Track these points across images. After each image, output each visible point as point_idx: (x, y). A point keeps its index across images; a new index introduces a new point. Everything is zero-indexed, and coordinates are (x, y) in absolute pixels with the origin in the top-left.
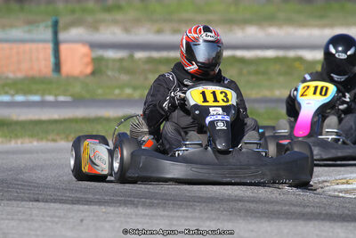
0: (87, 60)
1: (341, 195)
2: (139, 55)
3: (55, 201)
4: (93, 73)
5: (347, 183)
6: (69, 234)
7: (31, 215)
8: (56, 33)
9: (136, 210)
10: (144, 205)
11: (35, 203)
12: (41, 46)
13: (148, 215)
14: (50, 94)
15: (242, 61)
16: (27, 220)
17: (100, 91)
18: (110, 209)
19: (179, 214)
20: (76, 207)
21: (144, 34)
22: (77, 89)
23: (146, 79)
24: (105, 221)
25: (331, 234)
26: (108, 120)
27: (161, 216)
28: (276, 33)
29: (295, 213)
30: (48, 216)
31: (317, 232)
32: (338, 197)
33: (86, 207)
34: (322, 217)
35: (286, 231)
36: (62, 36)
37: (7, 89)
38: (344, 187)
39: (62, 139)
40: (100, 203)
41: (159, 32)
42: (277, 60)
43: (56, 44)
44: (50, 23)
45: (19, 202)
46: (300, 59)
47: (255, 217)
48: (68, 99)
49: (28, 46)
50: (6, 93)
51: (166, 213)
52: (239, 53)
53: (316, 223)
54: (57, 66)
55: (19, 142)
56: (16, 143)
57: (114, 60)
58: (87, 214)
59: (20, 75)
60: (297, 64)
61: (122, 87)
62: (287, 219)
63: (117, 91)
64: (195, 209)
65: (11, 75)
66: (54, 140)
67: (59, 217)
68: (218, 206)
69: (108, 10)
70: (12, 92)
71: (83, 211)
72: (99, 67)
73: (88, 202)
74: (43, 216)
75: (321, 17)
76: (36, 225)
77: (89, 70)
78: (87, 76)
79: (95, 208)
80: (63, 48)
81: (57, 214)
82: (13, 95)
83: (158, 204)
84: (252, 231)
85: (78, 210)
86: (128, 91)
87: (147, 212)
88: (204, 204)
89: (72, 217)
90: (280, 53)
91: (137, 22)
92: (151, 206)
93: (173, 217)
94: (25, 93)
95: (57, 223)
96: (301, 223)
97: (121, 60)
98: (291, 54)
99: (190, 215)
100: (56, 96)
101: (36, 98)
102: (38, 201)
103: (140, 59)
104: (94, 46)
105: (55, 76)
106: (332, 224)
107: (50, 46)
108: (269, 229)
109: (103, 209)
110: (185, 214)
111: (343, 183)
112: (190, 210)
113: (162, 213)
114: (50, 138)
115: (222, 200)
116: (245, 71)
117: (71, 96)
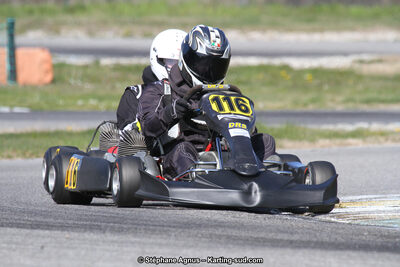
0: (47, 66)
1: (333, 219)
2: (106, 61)
3: (11, 225)
4: (53, 81)
5: (340, 207)
6: (29, 262)
8: (11, 36)
9: (103, 235)
10: (113, 230)
13: (116, 242)
14: (5, 105)
17: (61, 102)
18: (74, 235)
19: (151, 240)
20: (36, 232)
21: (110, 39)
22: (36, 99)
23: (113, 88)
24: (68, 247)
25: (322, 264)
26: (70, 134)
27: (132, 243)
28: (259, 38)
29: (281, 240)
30: (4, 243)
31: (307, 262)
32: (330, 222)
33: (47, 232)
34: (312, 245)
36: (19, 40)
39: (18, 156)
40: (63, 227)
41: (128, 35)
42: (261, 68)
43: (12, 48)
44: (5, 25)
46: (286, 68)
47: (238, 244)
48: (25, 110)
51: (138, 239)
54: (13, 74)
57: (78, 67)
58: (48, 240)
60: (283, 73)
61: (86, 97)
63: (80, 102)
64: (170, 236)
66: (9, 157)
67: (17, 243)
68: (196, 232)
69: (71, 10)
71: (43, 237)
72: (59, 74)
73: (49, 227)
75: (310, 21)
77: (48, 78)
78: (46, 85)
79: (57, 233)
80: (20, 53)
81: (15, 240)
83: (128, 229)
85: (38, 236)
86: (93, 102)
87: (116, 238)
88: (180, 230)
89: (32, 244)
90: (265, 61)
91: (104, 24)
92: (120, 231)
93: (145, 244)
95: (14, 250)
96: (289, 251)
97: (86, 67)
98: (277, 62)
99: (164, 242)
100: (12, 106)
103: (107, 66)
104: (55, 51)
105: (10, 84)
106: (324, 252)
107: (6, 51)
109: (66, 234)
110: (159, 241)
112: (165, 236)
113: (133, 239)
114: (5, 154)
115: (200, 225)
117: (29, 107)
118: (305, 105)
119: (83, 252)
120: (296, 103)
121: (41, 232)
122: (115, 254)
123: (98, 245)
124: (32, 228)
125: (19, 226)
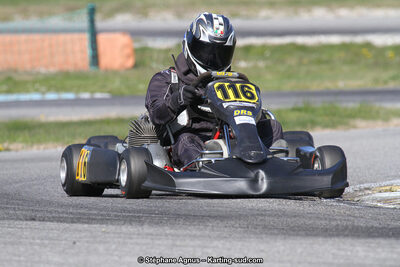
0: (128, 51)
1: (379, 204)
4: (136, 66)
5: (391, 191)
6: (57, 259)
7: (21, 237)
8: (92, 22)
9: (140, 228)
10: (153, 223)
11: (29, 223)
12: (76, 36)
13: (152, 234)
14: (86, 91)
15: (303, 48)
16: (12, 244)
17: (141, 87)
18: (111, 228)
19: (187, 232)
20: (75, 226)
22: (116, 84)
24: (100, 242)
25: (349, 253)
27: (166, 235)
28: (346, 16)
29: (317, 228)
30: (39, 238)
31: (334, 251)
32: (375, 207)
33: (86, 226)
34: (346, 233)
35: (299, 250)
36: (100, 24)
37: (37, 85)
38: (387, 195)
40: (103, 220)
42: (344, 47)
43: (94, 33)
45: (11, 222)
46: (368, 45)
47: (271, 234)
48: (106, 95)
49: (62, 37)
50: (37, 91)
51: (173, 231)
52: (300, 40)
53: (337, 239)
54: (95, 59)
55: (42, 147)
56: (38, 149)
57: (160, 50)
58: (83, 234)
59: (53, 70)
60: (365, 51)
62: (307, 235)
64: (207, 226)
65: (43, 70)
67: (50, 239)
68: (233, 222)
70: (43, 89)
71: (80, 231)
72: (142, 59)
73: (90, 220)
74: (33, 239)
76: (22, 249)
77: (130, 62)
78: (128, 69)
79: (96, 227)
80: (102, 38)
81: (51, 235)
82: (43, 93)
84: (262, 251)
85: (76, 230)
88: (219, 220)
89: (66, 239)
90: (347, 39)
92: (159, 223)
93: (178, 236)
94: (58, 90)
95: (46, 246)
96: (320, 240)
97: (167, 50)
98: (359, 39)
99: (198, 233)
100: (92, 92)
101: (70, 96)
102: (34, 220)
104: (135, 34)
105: (93, 70)
107: (86, 37)
108: (282, 248)
109: (104, 228)
110: (194, 232)
111: (386, 191)
112: (201, 227)
113: (168, 231)
116: (305, 60)
117: (109, 92)
118: (386, 82)
119: (114, 247)
120: (376, 81)
121: (79, 226)
122: (144, 247)
123: (131, 238)
124: (73, 222)
125: (60, 220)
